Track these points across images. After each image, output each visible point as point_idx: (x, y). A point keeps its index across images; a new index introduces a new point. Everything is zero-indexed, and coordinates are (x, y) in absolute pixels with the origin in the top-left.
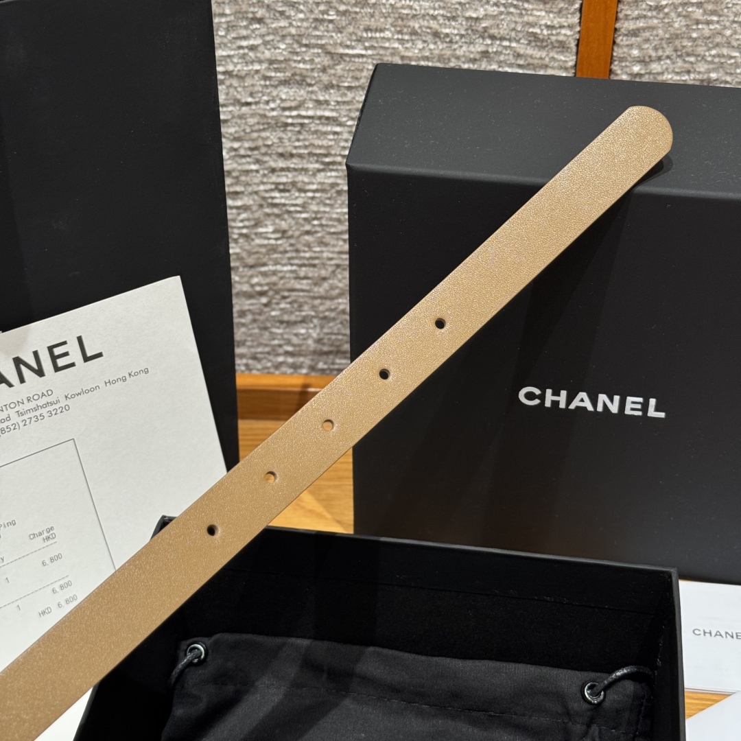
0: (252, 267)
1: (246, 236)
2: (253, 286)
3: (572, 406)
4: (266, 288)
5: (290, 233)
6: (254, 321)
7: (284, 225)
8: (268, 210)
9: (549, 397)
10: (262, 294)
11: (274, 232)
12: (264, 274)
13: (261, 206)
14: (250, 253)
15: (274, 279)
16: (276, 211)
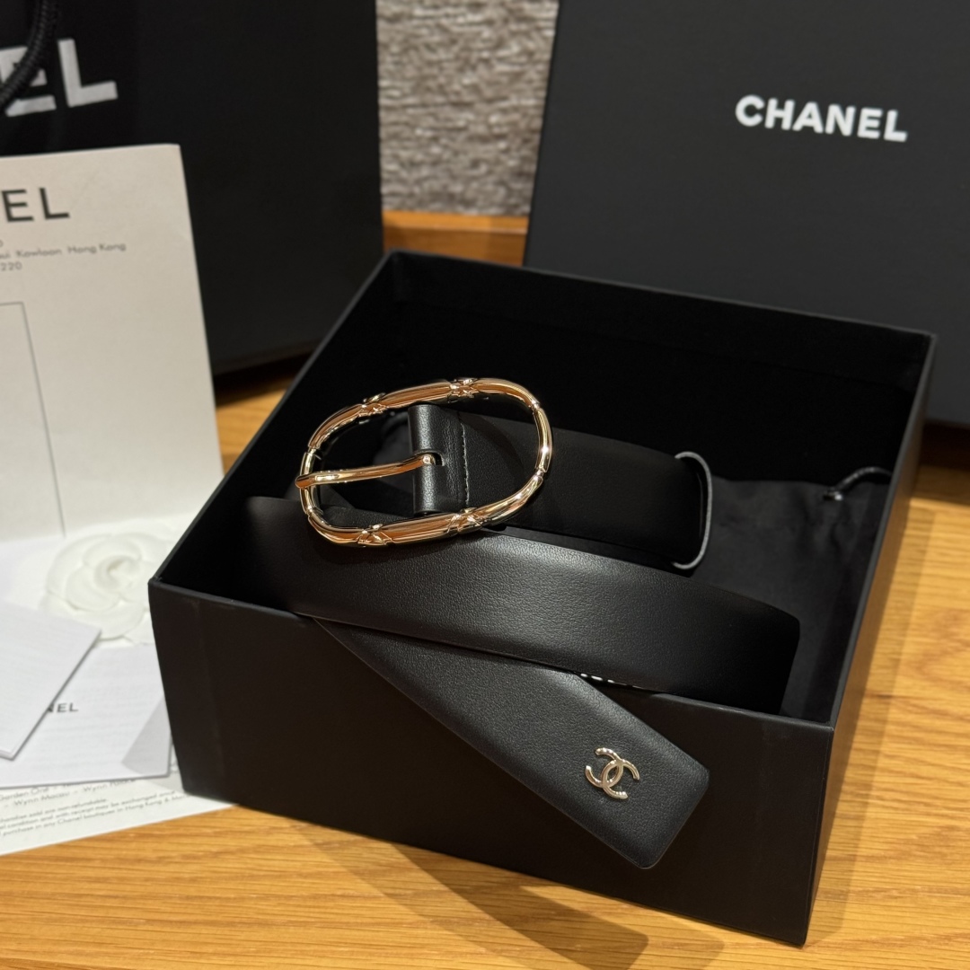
0: (490, 101)
1: (486, 61)
2: (490, 126)
3: (798, 126)
4: (505, 130)
5: (537, 56)
6: (490, 172)
7: (531, 45)
8: (513, 27)
9: (773, 112)
10: (500, 137)
11: (519, 54)
12: (504, 111)
13: (506, 21)
14: (490, 84)
15: (515, 117)
16: (524, 27)
